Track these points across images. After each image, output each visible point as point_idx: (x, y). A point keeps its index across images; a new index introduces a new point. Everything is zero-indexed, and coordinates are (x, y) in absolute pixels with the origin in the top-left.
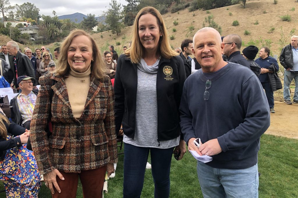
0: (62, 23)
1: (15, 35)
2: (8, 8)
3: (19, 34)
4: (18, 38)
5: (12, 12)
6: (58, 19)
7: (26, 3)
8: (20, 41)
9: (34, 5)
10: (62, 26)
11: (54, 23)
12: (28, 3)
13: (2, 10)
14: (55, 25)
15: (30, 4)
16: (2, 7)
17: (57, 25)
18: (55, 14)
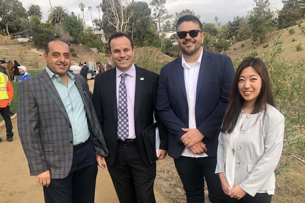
0: (218, 31)
1: (166, 47)
2: (166, 17)
3: (171, 46)
4: (170, 50)
5: (168, 21)
6: (214, 26)
7: (185, 10)
8: (171, 54)
9: (193, 12)
10: (217, 34)
11: (209, 31)
12: (187, 10)
13: (159, 20)
14: (210, 33)
15: (189, 11)
16: (160, 17)
17: (212, 34)
18: (216, 21)
